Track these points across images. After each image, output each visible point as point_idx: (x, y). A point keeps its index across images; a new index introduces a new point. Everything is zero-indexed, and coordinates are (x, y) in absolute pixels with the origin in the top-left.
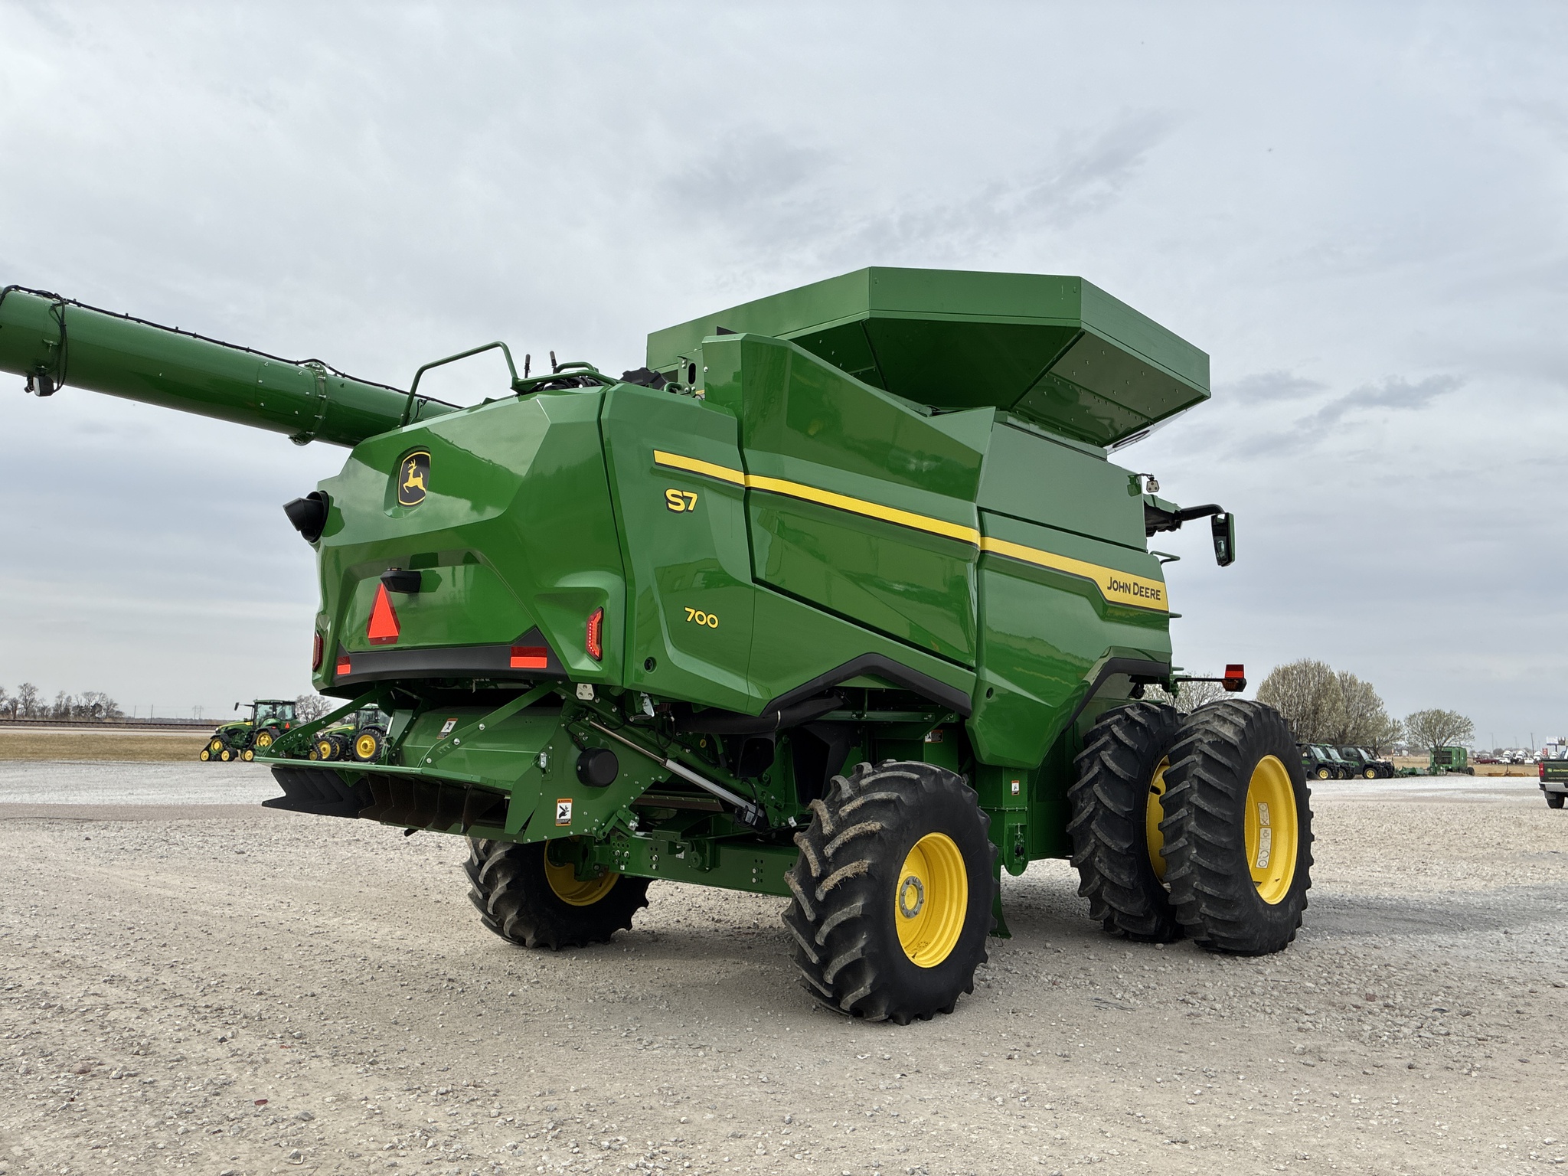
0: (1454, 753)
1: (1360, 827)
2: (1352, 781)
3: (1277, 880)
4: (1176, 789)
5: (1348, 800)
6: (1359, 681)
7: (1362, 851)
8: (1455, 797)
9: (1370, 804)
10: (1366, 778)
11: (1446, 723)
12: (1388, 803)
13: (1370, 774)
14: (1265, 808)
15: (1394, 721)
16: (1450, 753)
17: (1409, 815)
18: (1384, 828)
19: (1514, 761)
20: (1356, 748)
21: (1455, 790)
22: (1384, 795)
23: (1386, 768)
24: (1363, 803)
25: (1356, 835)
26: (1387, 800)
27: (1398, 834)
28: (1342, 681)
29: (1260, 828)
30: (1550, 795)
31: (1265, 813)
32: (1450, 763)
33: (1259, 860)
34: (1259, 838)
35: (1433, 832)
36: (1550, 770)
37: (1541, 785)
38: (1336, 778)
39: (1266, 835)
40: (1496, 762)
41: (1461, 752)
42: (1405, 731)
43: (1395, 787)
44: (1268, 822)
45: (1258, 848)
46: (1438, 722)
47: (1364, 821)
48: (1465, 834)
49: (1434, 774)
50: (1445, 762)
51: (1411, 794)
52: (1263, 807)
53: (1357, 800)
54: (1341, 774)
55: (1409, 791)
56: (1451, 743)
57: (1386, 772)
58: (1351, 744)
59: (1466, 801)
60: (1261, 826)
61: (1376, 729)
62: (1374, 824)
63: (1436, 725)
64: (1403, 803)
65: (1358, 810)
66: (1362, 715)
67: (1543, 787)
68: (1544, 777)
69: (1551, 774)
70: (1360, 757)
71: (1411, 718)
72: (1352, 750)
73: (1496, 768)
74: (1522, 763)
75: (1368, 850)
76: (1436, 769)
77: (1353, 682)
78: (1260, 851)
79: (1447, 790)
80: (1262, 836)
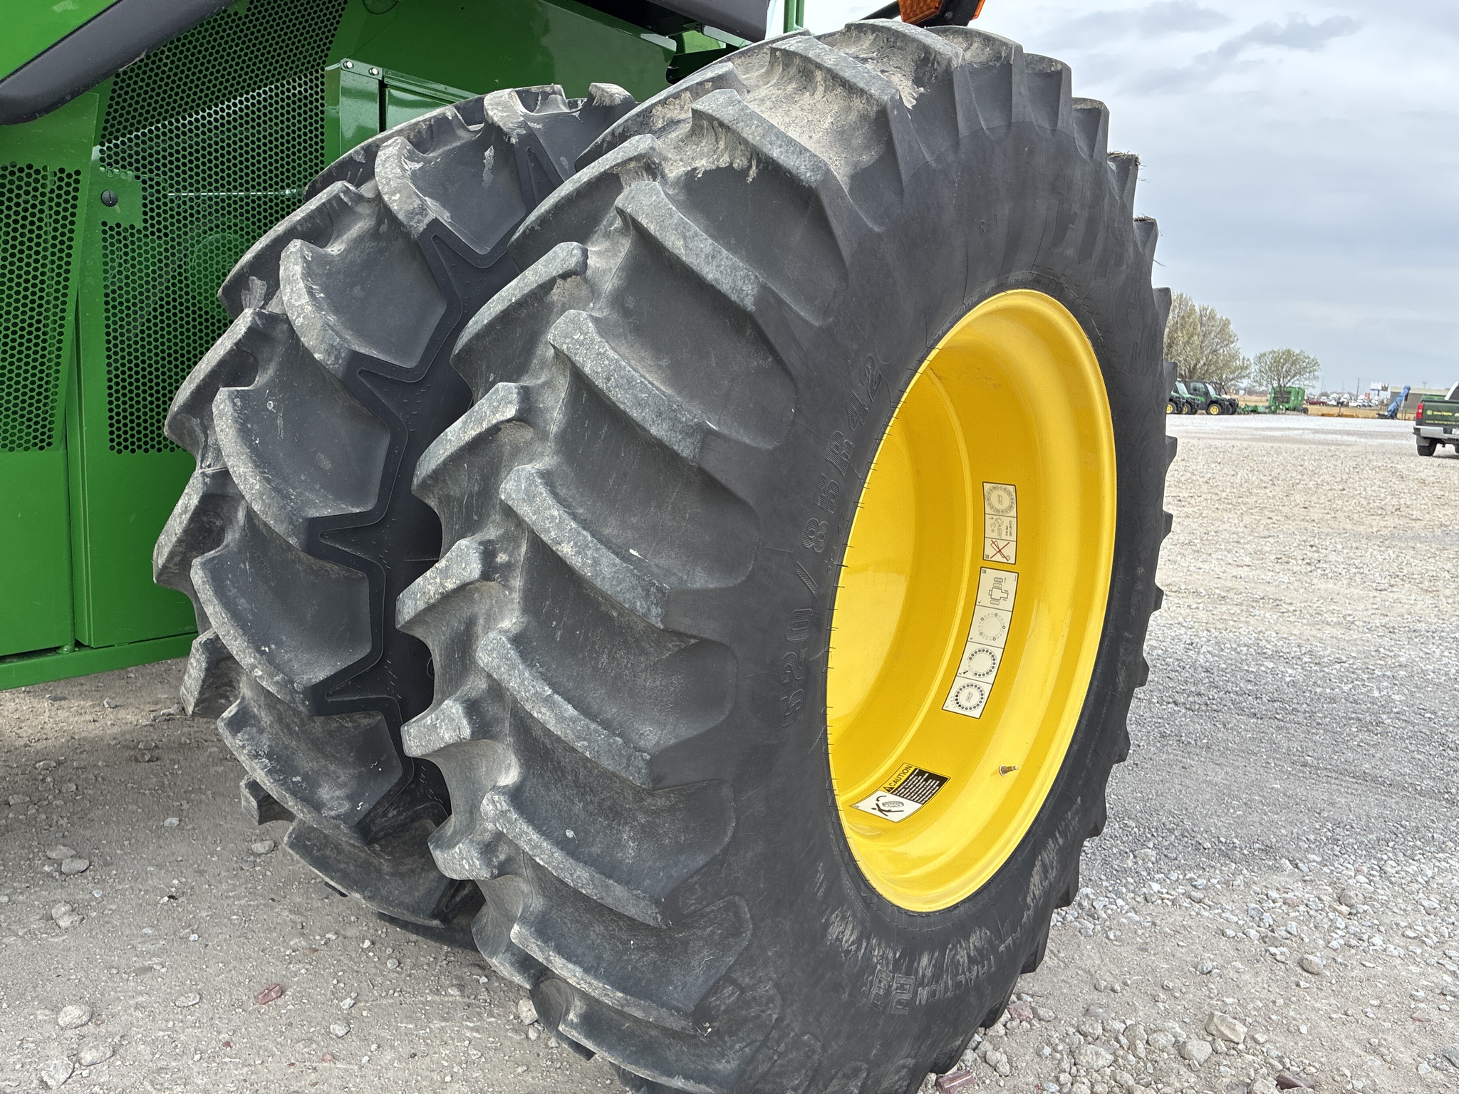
0: (1293, 394)
1: (1210, 475)
2: (1196, 416)
3: (1005, 770)
4: (464, 428)
5: (1193, 438)
6: (1218, 316)
7: (1217, 519)
8: (1306, 437)
9: (1218, 443)
10: (1209, 413)
11: (1294, 363)
12: (1238, 443)
13: (1214, 409)
14: (1007, 502)
15: (1244, 359)
16: (1289, 393)
17: (1265, 459)
18: (1239, 477)
19: (1340, 404)
20: (1204, 383)
21: (1304, 429)
22: (1230, 433)
23: (1231, 404)
24: (1210, 442)
25: (1205, 489)
26: (1235, 439)
27: (1258, 487)
28: (1201, 316)
29: (982, 569)
30: (1423, 440)
31: (1006, 521)
32: (1288, 402)
33: (959, 682)
34: (973, 603)
35: (1300, 487)
36: (1429, 413)
37: (1415, 429)
38: (1180, 413)
39: (996, 594)
40: (1324, 403)
41: (1300, 392)
42: (1254, 369)
43: (1240, 425)
44: (1010, 551)
45: (964, 638)
46: (1286, 361)
47: (1213, 465)
48: (1344, 489)
49: (1274, 412)
50: (1284, 401)
51: (1259, 432)
52: (1001, 498)
53: (1204, 438)
54: (1185, 410)
55: (1256, 429)
56: (1294, 383)
57: (1230, 408)
58: (1201, 380)
59: (1320, 443)
60: (983, 564)
61: (1226, 364)
62: (1225, 470)
63: (1284, 364)
64: (1254, 443)
65: (1206, 451)
66: (1214, 352)
67: (1417, 431)
68: (1421, 420)
69: (1430, 418)
70: (1207, 393)
71: (1260, 358)
72: (1200, 385)
73: (1325, 409)
74: (1347, 405)
75: (1226, 515)
76: (1277, 408)
77: (1212, 317)
78: (971, 648)
79: (1294, 429)
80: (983, 598)
